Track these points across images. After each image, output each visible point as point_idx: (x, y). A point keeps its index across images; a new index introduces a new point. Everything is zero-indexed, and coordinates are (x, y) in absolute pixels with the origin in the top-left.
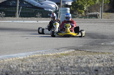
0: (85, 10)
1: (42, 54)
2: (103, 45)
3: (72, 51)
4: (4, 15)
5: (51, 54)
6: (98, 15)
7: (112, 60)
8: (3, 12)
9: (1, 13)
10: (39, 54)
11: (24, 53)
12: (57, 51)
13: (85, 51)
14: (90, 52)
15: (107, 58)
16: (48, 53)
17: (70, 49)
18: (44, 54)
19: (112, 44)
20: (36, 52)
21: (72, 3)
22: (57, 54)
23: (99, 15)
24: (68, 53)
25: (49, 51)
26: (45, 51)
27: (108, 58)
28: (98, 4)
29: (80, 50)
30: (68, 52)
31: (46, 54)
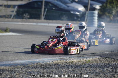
1: (66, 60)
3: (98, 57)
4: (29, 16)
5: (75, 61)
8: (27, 14)
9: (26, 14)
10: (62, 60)
11: (47, 59)
12: (82, 58)
13: (112, 59)
18: (68, 60)
20: (59, 58)
21: (101, 7)
22: (82, 60)
25: (74, 57)
29: (106, 57)
30: (93, 59)
31: (70, 61)
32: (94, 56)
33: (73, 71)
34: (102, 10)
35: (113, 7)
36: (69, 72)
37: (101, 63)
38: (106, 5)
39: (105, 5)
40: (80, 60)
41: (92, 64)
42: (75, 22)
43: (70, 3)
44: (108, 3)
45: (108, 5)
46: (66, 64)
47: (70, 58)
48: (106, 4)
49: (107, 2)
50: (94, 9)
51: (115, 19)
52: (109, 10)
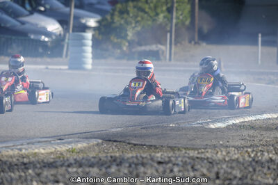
0: (129, 38)
1: (20, 150)
2: (172, 129)
3: (94, 142)
5: (43, 151)
6: (160, 52)
7: (196, 167)
10: (12, 150)
12: (58, 144)
13: (129, 144)
14: (142, 145)
15: (182, 161)
16: (36, 148)
17: (91, 138)
18: (26, 149)
19: (196, 125)
20: (4, 145)
21: (98, 22)
22: (59, 149)
23: (163, 52)
24: (85, 148)
25: (39, 142)
26: (28, 141)
27: (186, 161)
28: (161, 25)
29: (115, 141)
30: (85, 145)
31: (30, 151)
32: (87, 138)
33: (39, 175)
34: (103, 30)
35: (127, 23)
36: (29, 178)
37: (102, 155)
38: (112, 18)
39: (108, 17)
40: (54, 149)
41: (83, 158)
42: (39, 60)
43: (27, 15)
44: (116, 13)
45: (116, 19)
46: (21, 160)
47: (30, 146)
48: (112, 15)
49: (114, 10)
50: (84, 28)
51: (134, 50)
52: (118, 30)
